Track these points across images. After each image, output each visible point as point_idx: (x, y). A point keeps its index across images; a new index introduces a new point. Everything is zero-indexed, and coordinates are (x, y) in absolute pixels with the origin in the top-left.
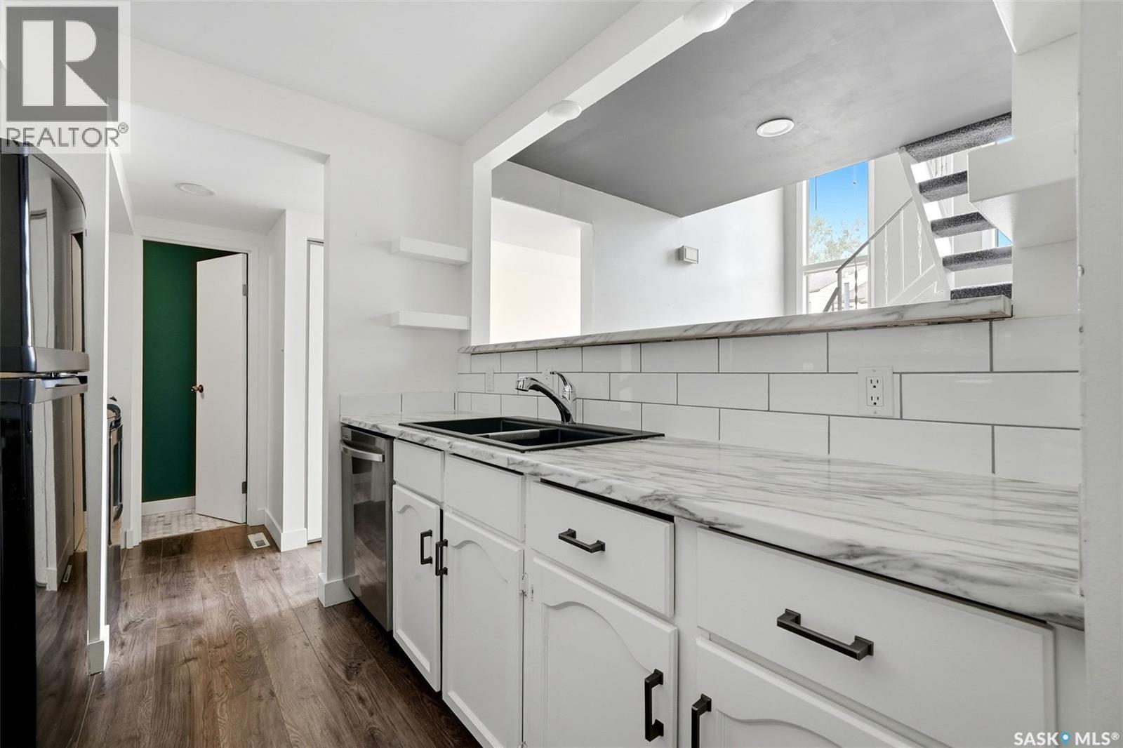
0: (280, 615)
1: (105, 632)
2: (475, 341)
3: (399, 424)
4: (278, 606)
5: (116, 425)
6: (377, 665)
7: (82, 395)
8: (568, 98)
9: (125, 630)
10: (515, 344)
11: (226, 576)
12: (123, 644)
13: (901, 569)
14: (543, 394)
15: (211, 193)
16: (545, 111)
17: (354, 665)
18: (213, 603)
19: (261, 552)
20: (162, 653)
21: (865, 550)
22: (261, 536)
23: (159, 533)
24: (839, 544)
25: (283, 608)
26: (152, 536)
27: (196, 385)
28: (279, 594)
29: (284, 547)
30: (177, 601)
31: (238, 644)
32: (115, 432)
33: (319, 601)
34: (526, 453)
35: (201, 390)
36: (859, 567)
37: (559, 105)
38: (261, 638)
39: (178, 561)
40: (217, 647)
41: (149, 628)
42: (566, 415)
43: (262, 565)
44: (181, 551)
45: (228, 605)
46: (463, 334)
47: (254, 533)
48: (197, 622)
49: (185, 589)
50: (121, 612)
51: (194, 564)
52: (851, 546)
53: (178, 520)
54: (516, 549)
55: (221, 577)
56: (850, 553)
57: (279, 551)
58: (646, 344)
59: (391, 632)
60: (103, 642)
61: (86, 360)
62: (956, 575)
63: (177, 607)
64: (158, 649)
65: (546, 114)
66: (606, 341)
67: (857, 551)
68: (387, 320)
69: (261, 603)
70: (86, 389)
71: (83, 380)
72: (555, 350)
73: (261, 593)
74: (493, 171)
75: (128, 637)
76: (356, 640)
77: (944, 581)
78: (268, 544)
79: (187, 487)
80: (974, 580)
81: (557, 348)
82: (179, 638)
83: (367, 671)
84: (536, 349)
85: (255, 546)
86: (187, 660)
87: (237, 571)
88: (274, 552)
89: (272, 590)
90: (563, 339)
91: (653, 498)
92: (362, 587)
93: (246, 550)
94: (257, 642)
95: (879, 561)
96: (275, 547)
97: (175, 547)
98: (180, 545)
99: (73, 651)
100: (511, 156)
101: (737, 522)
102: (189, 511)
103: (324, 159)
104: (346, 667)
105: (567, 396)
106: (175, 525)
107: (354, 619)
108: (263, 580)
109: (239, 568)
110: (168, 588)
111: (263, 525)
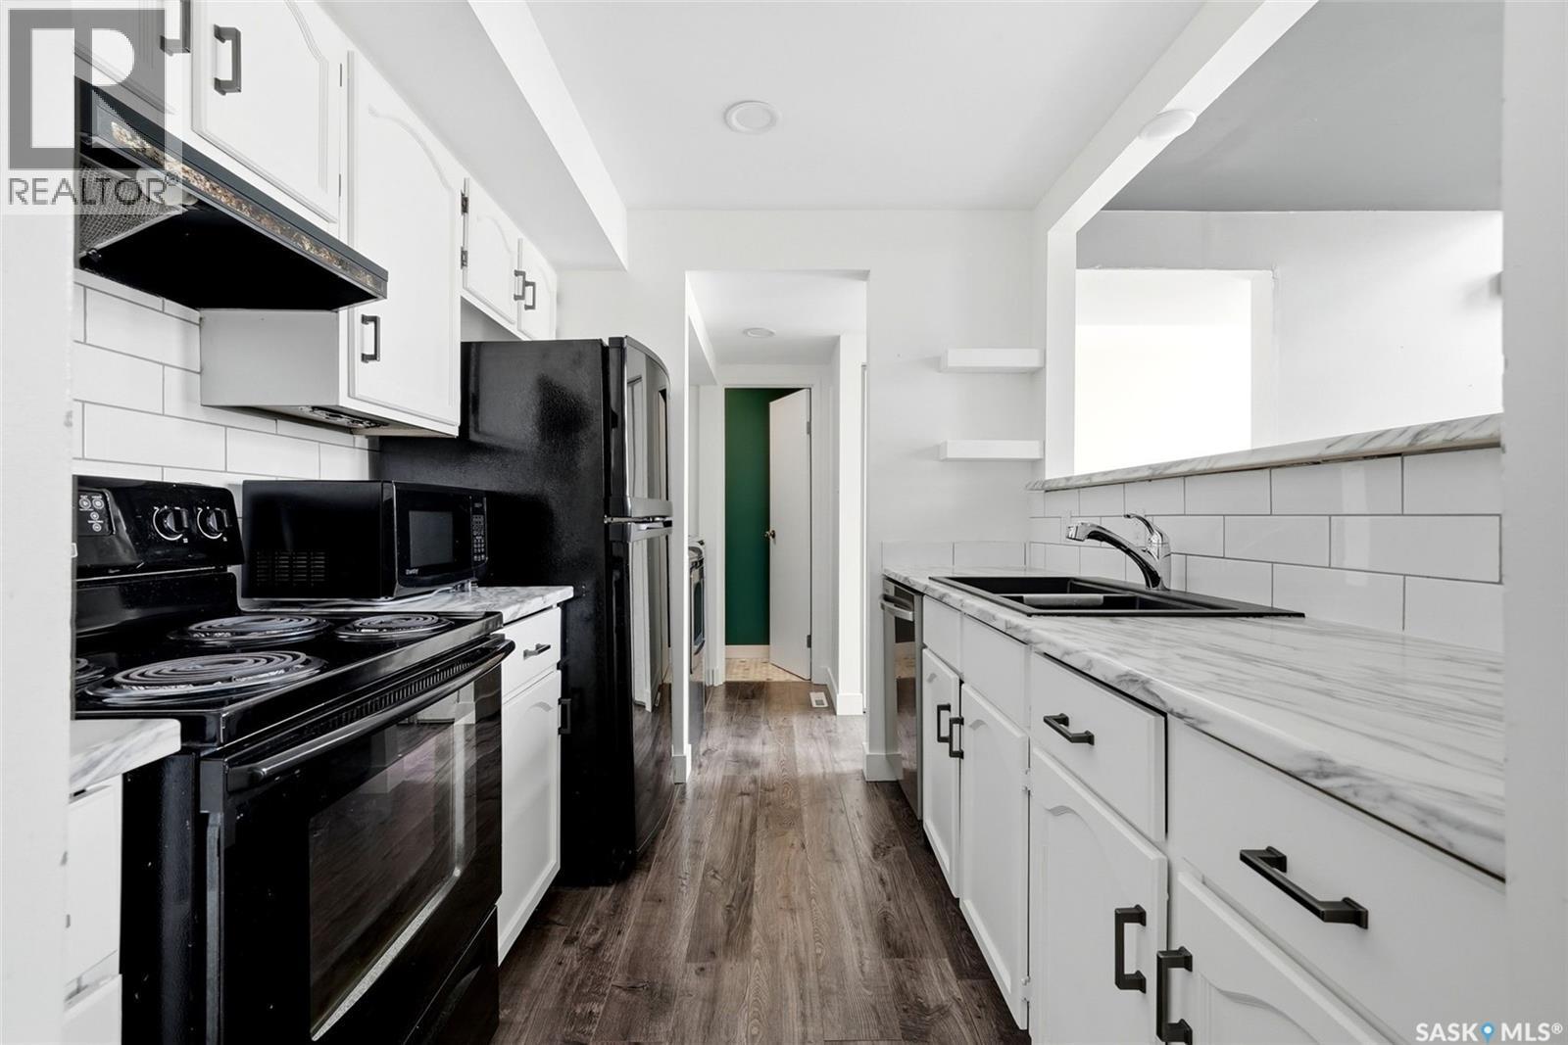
0: (824, 776)
1: (687, 749)
2: (1053, 473)
3: (930, 578)
4: (824, 768)
5: (698, 565)
6: (906, 855)
7: (667, 538)
8: (1169, 106)
9: (704, 754)
10: (1090, 476)
11: (785, 727)
12: (700, 766)
13: (1375, 800)
14: (1111, 546)
15: (772, 333)
16: (1135, 138)
17: (882, 846)
18: (769, 749)
19: (818, 712)
20: (726, 781)
21: (1335, 768)
22: (821, 696)
23: (738, 676)
24: (1307, 755)
25: (827, 771)
26: (733, 679)
27: (769, 530)
28: (827, 757)
29: (839, 712)
30: (743, 741)
31: (783, 792)
32: (696, 571)
33: (863, 773)
34: (1033, 617)
35: (774, 536)
36: (1328, 790)
37: (1157, 120)
38: (805, 793)
39: (749, 705)
40: (766, 790)
41: (720, 758)
42: (1152, 577)
43: (817, 724)
44: (753, 697)
45: (782, 755)
46: (1036, 464)
47: (817, 691)
48: (756, 764)
49: (753, 731)
50: (703, 740)
51: (762, 711)
52: (1320, 760)
53: (756, 667)
54: (1018, 734)
55: (781, 727)
56: (1319, 771)
57: (835, 714)
58: (1278, 470)
59: (922, 821)
60: (685, 757)
61: (669, 508)
62: (1436, 815)
63: (742, 746)
64: (724, 777)
65: (1137, 141)
66: (1208, 467)
67: (1327, 768)
68: (936, 452)
69: (809, 761)
70: (670, 532)
71: (668, 524)
72: (1147, 483)
73: (811, 751)
74: (1078, 234)
75: (705, 761)
76: (891, 822)
77: (1423, 822)
78: (826, 705)
79: (762, 636)
80: (1461, 826)
81: (1150, 480)
82: (739, 773)
83: (895, 857)
84: (1124, 483)
85: (814, 705)
86: (742, 794)
87: (795, 726)
88: (830, 714)
89: (821, 750)
90: (1150, 467)
91: (1127, 678)
92: (905, 770)
93: (807, 707)
94: (799, 796)
95: (1350, 786)
96: (831, 709)
97: (749, 692)
98: (752, 691)
99: (662, 761)
100: (1107, 202)
101: (1203, 716)
102: (765, 660)
103: (864, 275)
104: (875, 845)
105: (1153, 551)
106: (752, 671)
107: (893, 801)
108: (815, 739)
109: (797, 722)
110: (738, 728)
111: (826, 685)
